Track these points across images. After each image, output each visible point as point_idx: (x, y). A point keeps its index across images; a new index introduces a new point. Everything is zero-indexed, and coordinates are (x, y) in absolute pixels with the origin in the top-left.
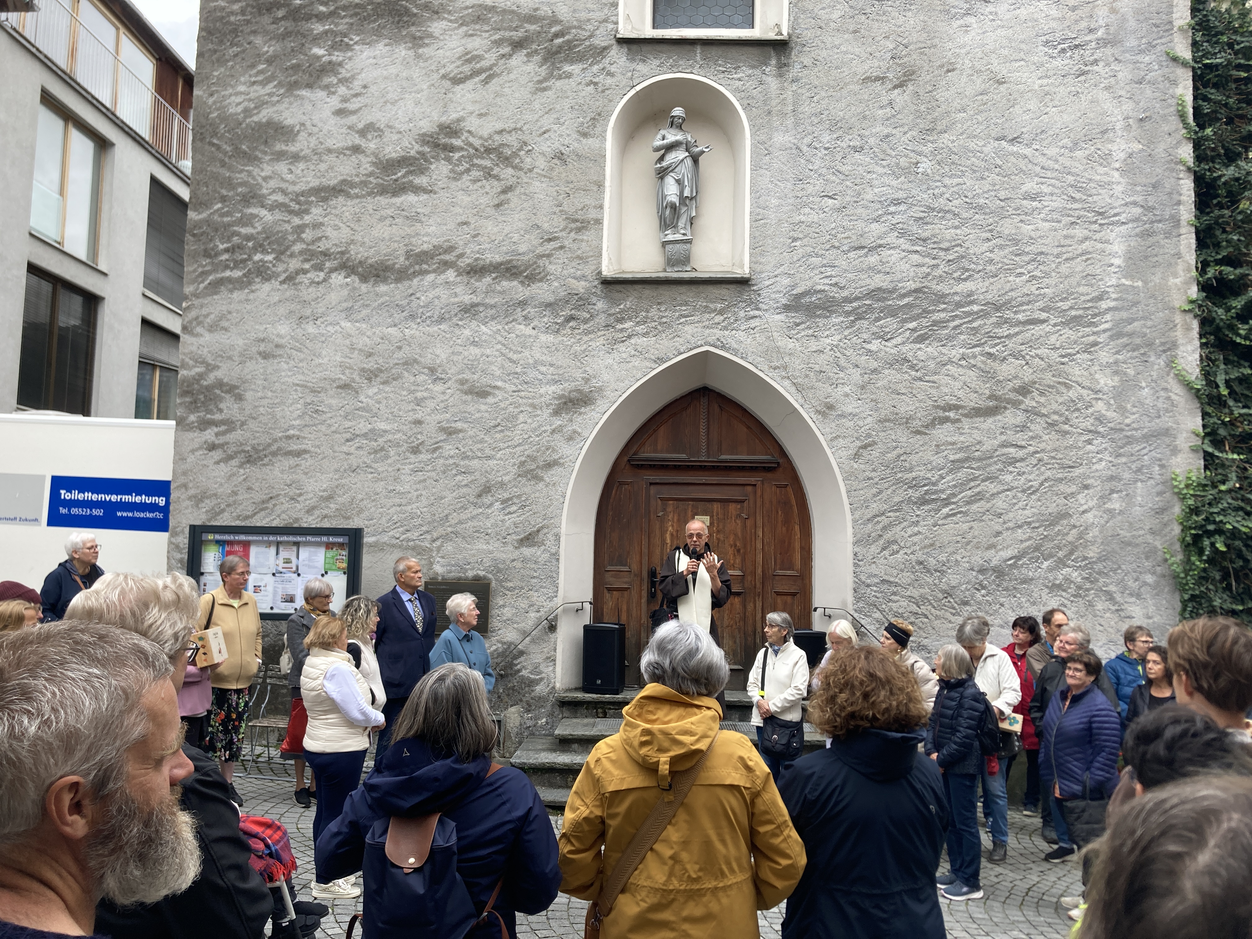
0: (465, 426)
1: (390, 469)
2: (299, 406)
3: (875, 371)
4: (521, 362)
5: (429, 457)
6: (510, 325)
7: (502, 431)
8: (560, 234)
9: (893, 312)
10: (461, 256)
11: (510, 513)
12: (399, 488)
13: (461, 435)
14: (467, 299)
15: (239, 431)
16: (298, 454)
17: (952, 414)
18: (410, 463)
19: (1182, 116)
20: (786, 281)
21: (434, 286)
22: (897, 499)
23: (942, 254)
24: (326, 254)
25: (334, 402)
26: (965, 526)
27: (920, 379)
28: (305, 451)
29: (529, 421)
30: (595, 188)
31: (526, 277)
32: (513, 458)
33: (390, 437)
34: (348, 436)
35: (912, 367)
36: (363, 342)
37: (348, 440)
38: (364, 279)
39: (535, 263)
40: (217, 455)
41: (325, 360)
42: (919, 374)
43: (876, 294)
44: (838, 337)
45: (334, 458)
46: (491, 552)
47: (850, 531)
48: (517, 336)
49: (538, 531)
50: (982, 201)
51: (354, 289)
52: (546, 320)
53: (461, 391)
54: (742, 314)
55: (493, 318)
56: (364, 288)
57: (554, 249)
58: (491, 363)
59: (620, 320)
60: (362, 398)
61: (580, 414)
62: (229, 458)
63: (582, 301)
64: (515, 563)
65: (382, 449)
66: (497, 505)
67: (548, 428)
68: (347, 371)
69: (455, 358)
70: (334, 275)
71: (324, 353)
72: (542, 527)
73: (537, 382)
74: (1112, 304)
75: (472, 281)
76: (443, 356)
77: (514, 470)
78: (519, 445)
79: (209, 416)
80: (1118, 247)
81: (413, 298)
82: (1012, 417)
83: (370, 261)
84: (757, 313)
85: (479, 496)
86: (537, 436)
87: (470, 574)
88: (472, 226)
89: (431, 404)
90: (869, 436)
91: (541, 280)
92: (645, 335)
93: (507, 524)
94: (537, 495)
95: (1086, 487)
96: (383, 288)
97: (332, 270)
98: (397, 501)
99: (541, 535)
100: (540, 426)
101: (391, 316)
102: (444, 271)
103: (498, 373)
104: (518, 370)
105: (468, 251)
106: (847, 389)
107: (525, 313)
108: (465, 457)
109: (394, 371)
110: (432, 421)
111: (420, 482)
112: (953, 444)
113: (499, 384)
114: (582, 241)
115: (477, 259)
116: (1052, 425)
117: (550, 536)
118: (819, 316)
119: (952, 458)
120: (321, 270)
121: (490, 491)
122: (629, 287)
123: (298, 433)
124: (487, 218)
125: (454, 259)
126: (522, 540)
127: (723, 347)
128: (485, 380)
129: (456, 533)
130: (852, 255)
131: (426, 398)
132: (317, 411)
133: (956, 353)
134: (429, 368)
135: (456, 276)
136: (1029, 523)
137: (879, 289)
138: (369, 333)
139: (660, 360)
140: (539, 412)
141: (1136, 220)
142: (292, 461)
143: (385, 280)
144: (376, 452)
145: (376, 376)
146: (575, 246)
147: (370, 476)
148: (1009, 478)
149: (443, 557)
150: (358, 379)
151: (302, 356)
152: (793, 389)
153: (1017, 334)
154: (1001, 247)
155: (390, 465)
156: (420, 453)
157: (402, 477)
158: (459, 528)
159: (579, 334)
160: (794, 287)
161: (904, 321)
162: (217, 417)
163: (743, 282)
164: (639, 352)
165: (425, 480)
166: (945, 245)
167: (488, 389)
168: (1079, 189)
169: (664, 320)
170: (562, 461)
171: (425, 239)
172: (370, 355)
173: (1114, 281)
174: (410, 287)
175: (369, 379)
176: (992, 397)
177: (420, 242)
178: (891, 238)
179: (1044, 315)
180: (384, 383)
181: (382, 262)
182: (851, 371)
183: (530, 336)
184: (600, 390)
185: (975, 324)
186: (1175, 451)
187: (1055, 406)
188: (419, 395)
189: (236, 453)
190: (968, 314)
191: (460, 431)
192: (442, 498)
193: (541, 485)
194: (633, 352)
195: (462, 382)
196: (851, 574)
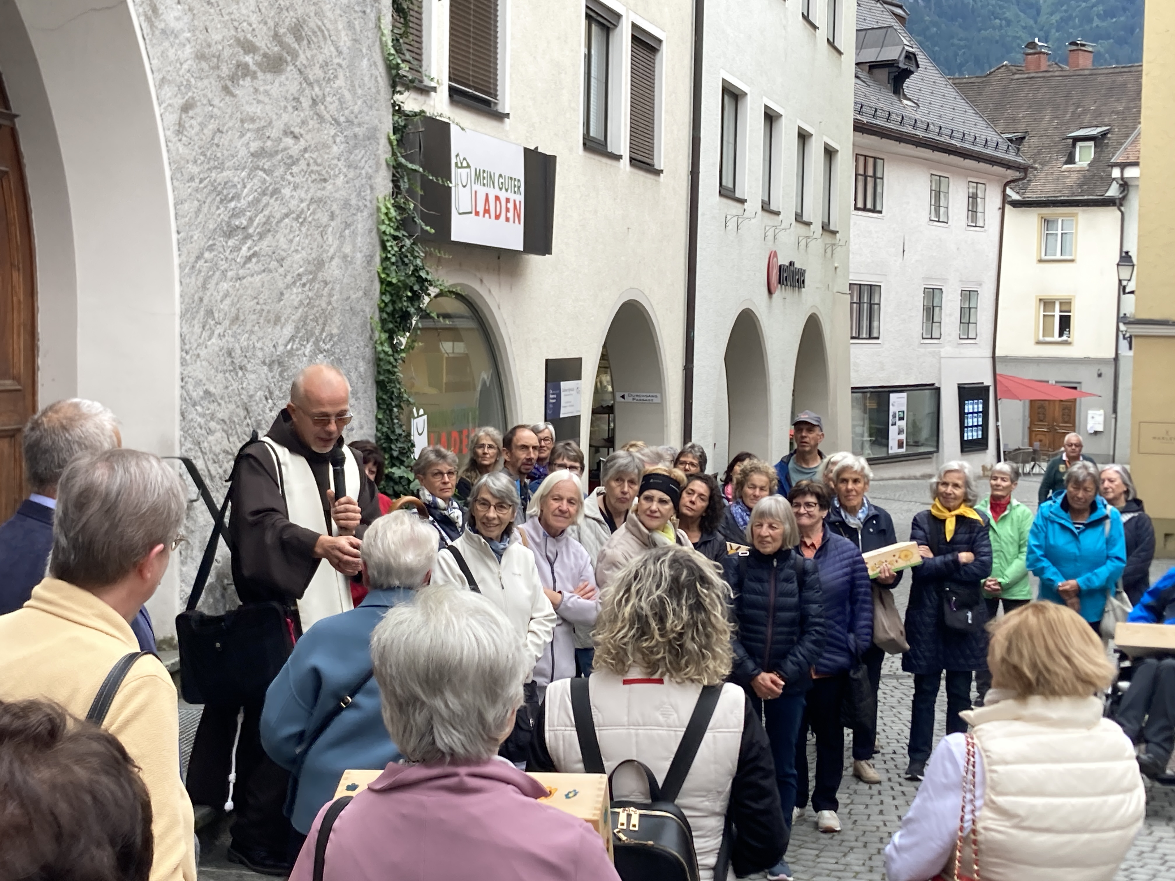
17: (249, 60)
22: (211, 226)
47: (178, 289)
82: (290, 80)
90: (188, 85)
95: (332, 216)
112: (252, 120)
116: (314, 102)
119: (252, 147)
136: (299, 277)
148: (287, 192)
176: (277, 37)
186: (378, 165)
187: (317, 70)
196: (178, 383)
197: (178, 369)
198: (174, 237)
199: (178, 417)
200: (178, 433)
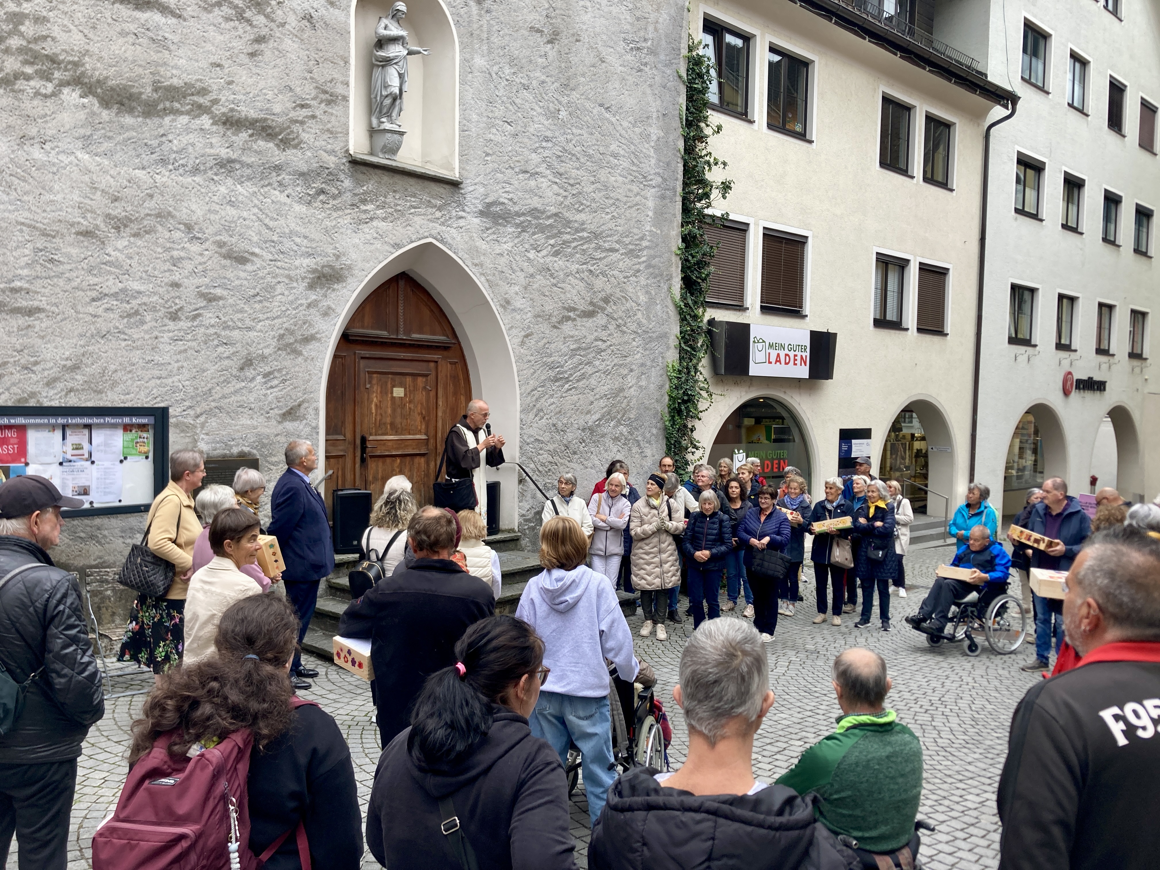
0: (225, 293)
1: (147, 337)
2: (27, 252)
3: (532, 276)
4: (278, 230)
5: (189, 324)
6: (266, 189)
7: (260, 302)
8: (312, 103)
9: (542, 229)
10: (215, 102)
11: (272, 387)
12: (157, 358)
13: (221, 303)
14: (224, 153)
16: (30, 312)
17: (571, 314)
18: (169, 331)
19: (681, 119)
20: (482, 190)
21: (188, 130)
22: (543, 378)
23: (569, 188)
24: (53, 59)
25: (74, 251)
26: (575, 398)
27: (555, 285)
28: (39, 310)
29: (286, 293)
30: (342, 63)
31: (281, 140)
32: (272, 330)
33: (145, 299)
34: (94, 294)
35: (551, 275)
36: (105, 181)
37: (93, 300)
38: (105, 103)
39: (289, 127)
41: (59, 197)
42: (554, 281)
43: (534, 212)
44: (511, 244)
45: (78, 320)
46: (255, 428)
47: (518, 402)
48: (273, 202)
49: (299, 405)
50: (591, 152)
51: (93, 114)
52: (299, 189)
53: (220, 254)
54: (454, 213)
55: (249, 179)
56: (105, 115)
57: (306, 117)
58: (248, 227)
59: (364, 201)
60: (109, 250)
61: (334, 290)
63: (332, 177)
64: (279, 438)
65: (137, 313)
66: (259, 379)
67: (304, 301)
68: (89, 215)
69: (212, 217)
70: (66, 90)
71: (56, 187)
72: (303, 402)
73: (292, 253)
74: (648, 244)
75: (229, 133)
76: (199, 213)
77: (274, 343)
78: (278, 317)
80: (651, 204)
81: (164, 139)
82: (600, 319)
83: (110, 83)
84: (461, 214)
85: (242, 369)
86: (294, 309)
87: (235, 451)
88: (226, 71)
89: (189, 266)
90: (529, 327)
91: (295, 147)
92: (384, 219)
93: (269, 399)
94: (297, 369)
95: (631, 371)
96: (128, 120)
97: (63, 84)
98: (157, 373)
99: (302, 410)
100: (297, 299)
101: (138, 156)
102: (198, 116)
103: (255, 239)
104: (275, 238)
105: (223, 99)
106: (517, 288)
107: (280, 178)
108: (226, 327)
109: (145, 222)
110: (191, 284)
111: (180, 352)
112: (572, 337)
113: (257, 250)
114: (332, 114)
115: (232, 110)
116: (618, 326)
117: (310, 410)
118: (500, 224)
119: (572, 347)
120: (49, 80)
121: (251, 364)
122: (371, 170)
123: (26, 286)
124: (241, 65)
125: (209, 104)
126: (284, 415)
127: (442, 241)
128: (243, 245)
129: (219, 408)
130: (520, 176)
131: (182, 258)
132: (51, 261)
133: (574, 267)
134: (185, 225)
135: (212, 124)
136: (606, 395)
137: (536, 209)
138: (112, 172)
139: (397, 246)
140: (295, 285)
141: (659, 186)
142: (22, 321)
143: (131, 111)
144: (129, 316)
145: (126, 226)
146: (325, 118)
147: (123, 344)
148: (597, 363)
149: (207, 434)
150: (102, 226)
151: (27, 187)
152: (487, 285)
153: (604, 258)
154: (600, 190)
155: (146, 332)
156: (180, 320)
157: (161, 346)
158: (223, 403)
159: (329, 209)
160: (487, 195)
161: (548, 238)
163: (455, 185)
164: (380, 236)
165: (185, 350)
166: (572, 181)
167: (246, 255)
168: (636, 157)
169: (399, 208)
170: (318, 336)
171: (174, 72)
172: (116, 199)
173: (648, 228)
174: (161, 126)
175: (118, 228)
176: (591, 303)
177: (169, 74)
178: (542, 169)
179: (617, 246)
180: (136, 235)
181: (125, 88)
182: (519, 273)
183: (285, 204)
184: (350, 268)
185: (585, 247)
186: (668, 348)
187: (620, 313)
188: (175, 253)
190: (582, 238)
191: (220, 298)
192: (204, 371)
193: (300, 359)
194: (375, 235)
195: (221, 244)
196: (518, 436)
197: (518, 431)
198: (517, 383)
199: (518, 449)
200: (518, 455)
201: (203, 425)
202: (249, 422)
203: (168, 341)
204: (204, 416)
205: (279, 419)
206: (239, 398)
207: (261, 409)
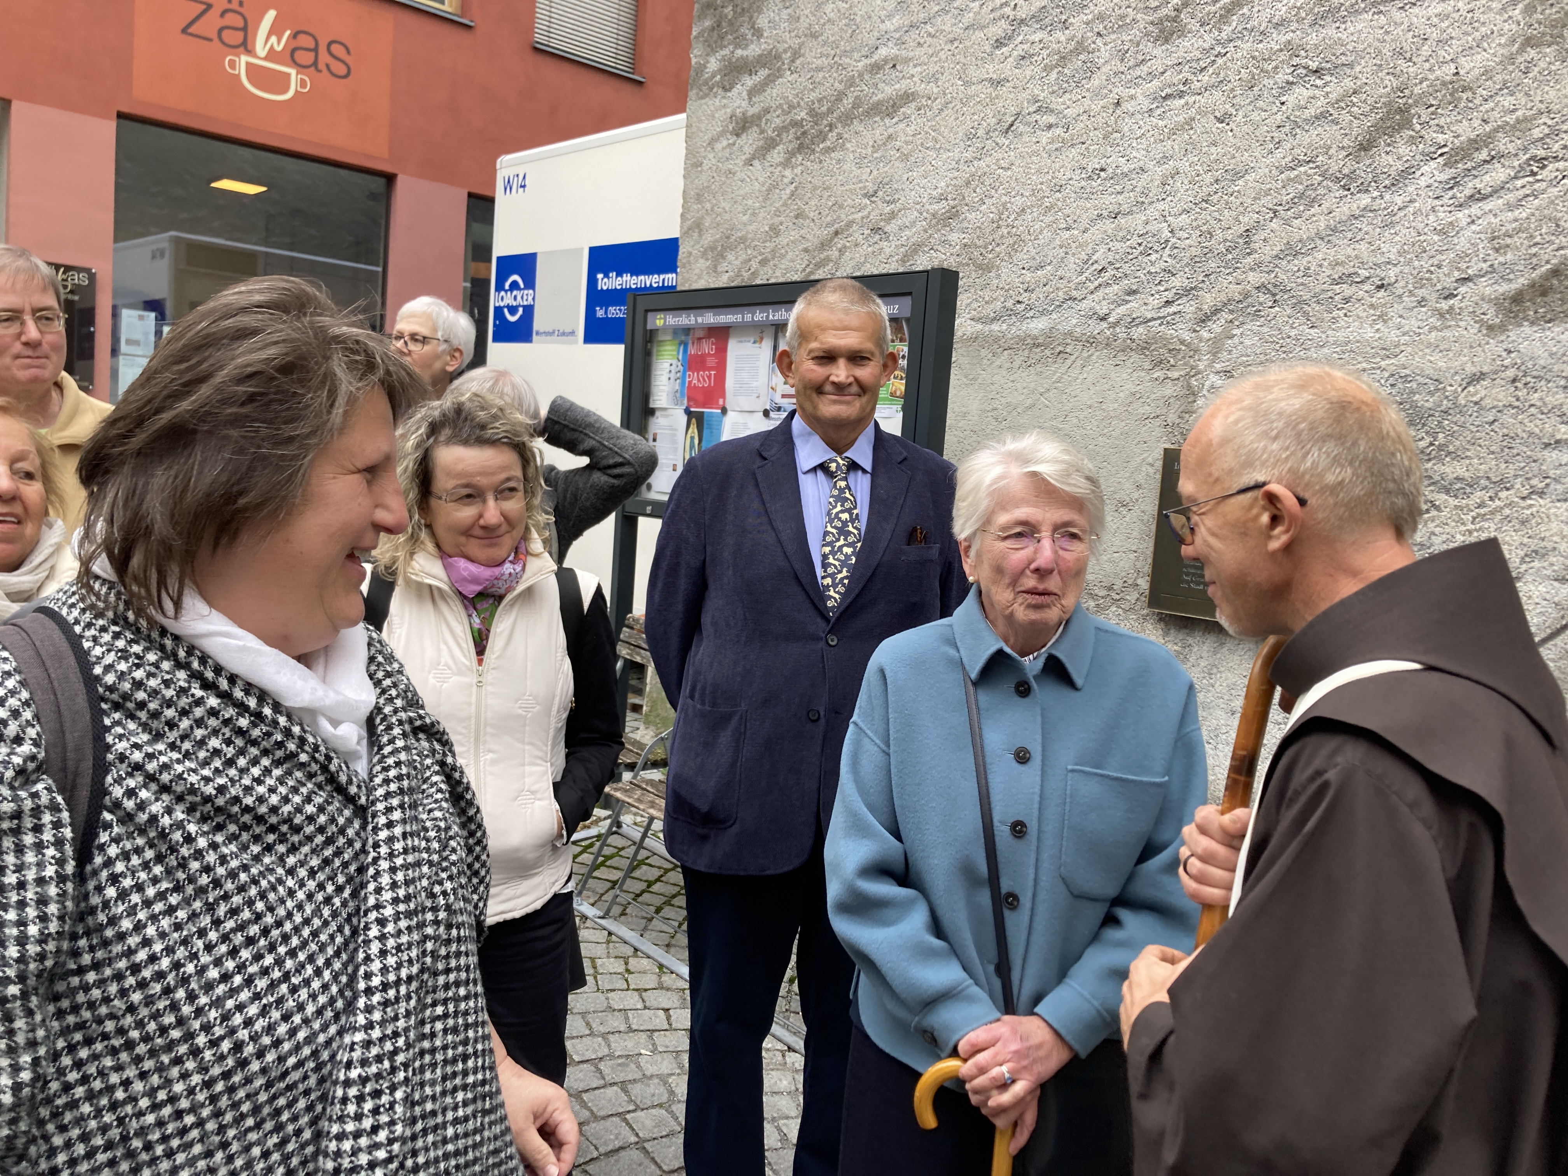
12: (1115, 160)
15: (788, 76)
16: (893, 107)
18: (1152, 76)
40: (750, 141)
45: (966, 101)
62: (770, 144)
66: (1430, 173)
79: (739, 52)
93: (1462, 243)
111: (1174, 131)
126: (1517, 298)
129: (1274, 290)
144: (1063, 60)
147: (1045, 137)
157: (1127, 125)
158: (1286, 272)
162: (753, 50)
165: (1190, 123)
189: (782, 130)
192: (1238, 175)
201: (1216, 346)
202: (1369, 333)
203: (1146, 104)
204: (1225, 316)
205: (1492, 316)
206: (1344, 250)
207: (1420, 283)
